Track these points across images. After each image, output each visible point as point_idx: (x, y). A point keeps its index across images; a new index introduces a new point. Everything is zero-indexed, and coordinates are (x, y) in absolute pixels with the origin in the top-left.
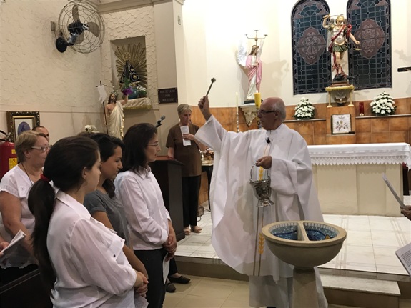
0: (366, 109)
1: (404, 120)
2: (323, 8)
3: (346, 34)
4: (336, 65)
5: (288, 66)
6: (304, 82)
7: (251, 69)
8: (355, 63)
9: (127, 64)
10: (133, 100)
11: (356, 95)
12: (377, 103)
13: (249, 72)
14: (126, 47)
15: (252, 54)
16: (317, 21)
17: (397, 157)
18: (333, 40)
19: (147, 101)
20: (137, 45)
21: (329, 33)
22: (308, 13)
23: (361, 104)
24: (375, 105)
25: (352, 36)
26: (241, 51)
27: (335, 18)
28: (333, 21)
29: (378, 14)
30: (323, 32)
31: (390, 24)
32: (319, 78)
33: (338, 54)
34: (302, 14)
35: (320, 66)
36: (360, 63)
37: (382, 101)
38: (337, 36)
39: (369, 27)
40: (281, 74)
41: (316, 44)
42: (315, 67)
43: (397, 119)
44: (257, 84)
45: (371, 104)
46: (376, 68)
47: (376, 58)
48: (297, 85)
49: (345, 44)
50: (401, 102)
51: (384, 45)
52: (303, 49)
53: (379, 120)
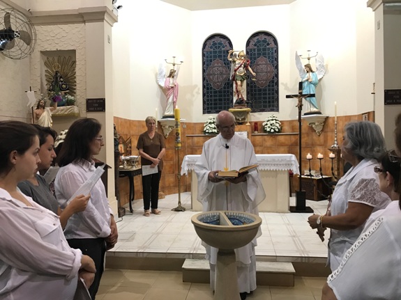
0: (259, 128)
1: (288, 137)
2: (228, 45)
3: (246, 67)
4: (237, 91)
5: (199, 89)
6: (211, 104)
7: (169, 89)
8: (252, 91)
9: (56, 74)
10: (62, 108)
11: (252, 117)
12: (268, 123)
13: (167, 92)
14: (56, 59)
15: (170, 76)
16: (222, 54)
17: (286, 165)
18: (235, 71)
19: (75, 109)
20: (67, 58)
21: (232, 65)
22: (216, 47)
23: (256, 123)
24: (267, 124)
25: (250, 69)
26: (161, 73)
27: (237, 53)
28: (235, 55)
29: (269, 53)
30: (228, 64)
31: (278, 62)
32: (223, 102)
33: (239, 83)
34: (211, 48)
35: (225, 92)
36: (255, 91)
37: (272, 122)
38: (238, 68)
39: (262, 62)
40: (193, 96)
41: (221, 74)
42: (220, 92)
43: (283, 136)
44: (174, 103)
45: (264, 124)
46: (267, 96)
47: (267, 88)
48: (206, 106)
49: (245, 75)
50: (285, 124)
51: (273, 78)
52: (211, 77)
53: (269, 136)
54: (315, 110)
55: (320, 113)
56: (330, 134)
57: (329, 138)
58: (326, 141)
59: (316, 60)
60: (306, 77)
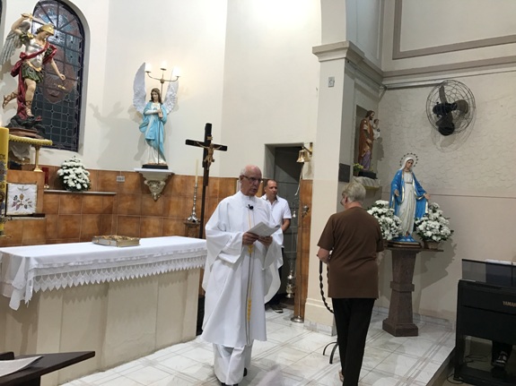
3: (47, 57)
4: (21, 100)
18: (25, 58)
23: (46, 169)
24: (68, 174)
25: (54, 64)
29: (68, 45)
33: (34, 85)
37: (77, 170)
38: (35, 55)
43: (92, 198)
45: (61, 172)
47: (62, 107)
51: (74, 91)
53: (71, 196)
54: (162, 161)
55: (166, 167)
56: (174, 200)
57: (172, 205)
58: (167, 209)
59: (169, 86)
60: (153, 107)
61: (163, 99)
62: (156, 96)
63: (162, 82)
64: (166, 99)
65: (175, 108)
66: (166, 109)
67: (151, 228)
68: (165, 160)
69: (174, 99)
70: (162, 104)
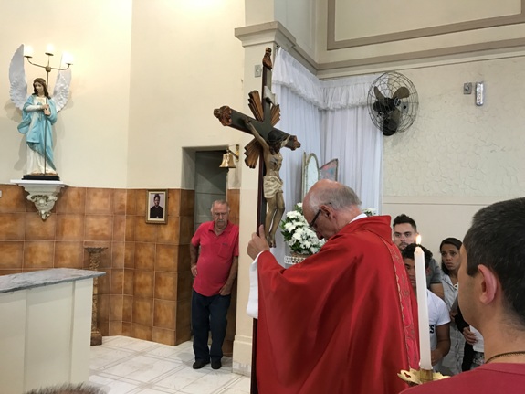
54: (50, 170)
55: (56, 178)
56: (68, 218)
57: (67, 225)
58: (59, 231)
59: (59, 76)
60: (36, 102)
61: (50, 92)
62: (41, 88)
63: (48, 70)
64: (55, 93)
65: (68, 104)
66: (56, 106)
67: (39, 255)
68: (54, 169)
69: (65, 92)
70: (49, 98)
